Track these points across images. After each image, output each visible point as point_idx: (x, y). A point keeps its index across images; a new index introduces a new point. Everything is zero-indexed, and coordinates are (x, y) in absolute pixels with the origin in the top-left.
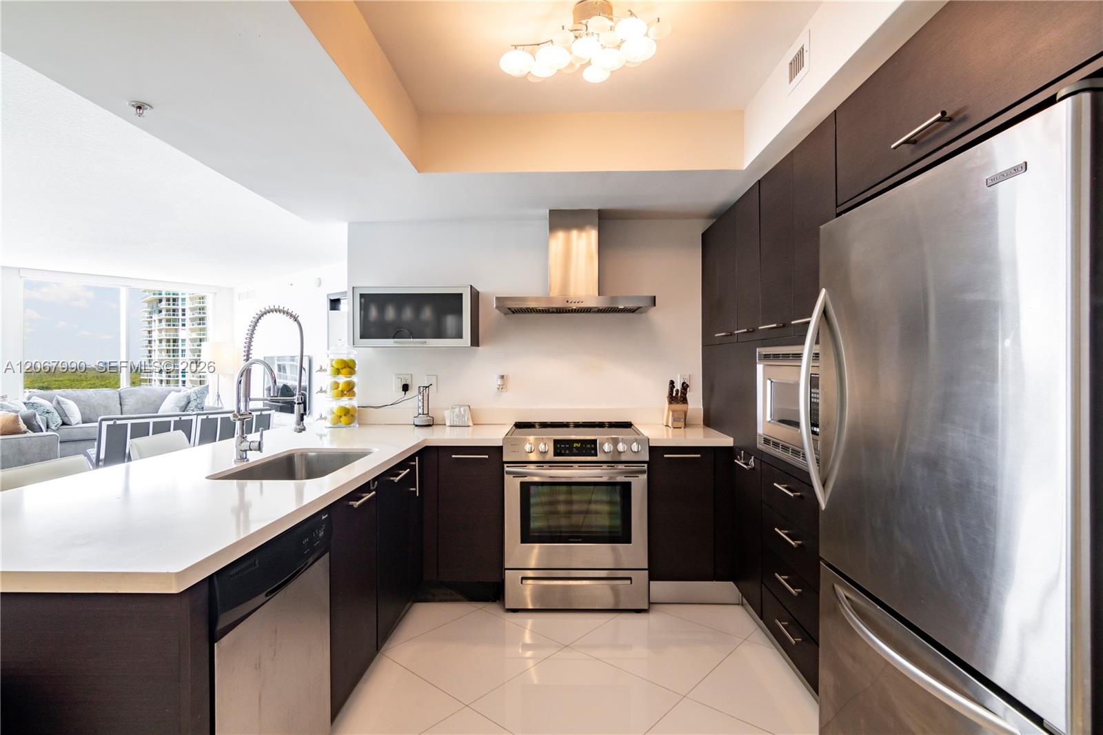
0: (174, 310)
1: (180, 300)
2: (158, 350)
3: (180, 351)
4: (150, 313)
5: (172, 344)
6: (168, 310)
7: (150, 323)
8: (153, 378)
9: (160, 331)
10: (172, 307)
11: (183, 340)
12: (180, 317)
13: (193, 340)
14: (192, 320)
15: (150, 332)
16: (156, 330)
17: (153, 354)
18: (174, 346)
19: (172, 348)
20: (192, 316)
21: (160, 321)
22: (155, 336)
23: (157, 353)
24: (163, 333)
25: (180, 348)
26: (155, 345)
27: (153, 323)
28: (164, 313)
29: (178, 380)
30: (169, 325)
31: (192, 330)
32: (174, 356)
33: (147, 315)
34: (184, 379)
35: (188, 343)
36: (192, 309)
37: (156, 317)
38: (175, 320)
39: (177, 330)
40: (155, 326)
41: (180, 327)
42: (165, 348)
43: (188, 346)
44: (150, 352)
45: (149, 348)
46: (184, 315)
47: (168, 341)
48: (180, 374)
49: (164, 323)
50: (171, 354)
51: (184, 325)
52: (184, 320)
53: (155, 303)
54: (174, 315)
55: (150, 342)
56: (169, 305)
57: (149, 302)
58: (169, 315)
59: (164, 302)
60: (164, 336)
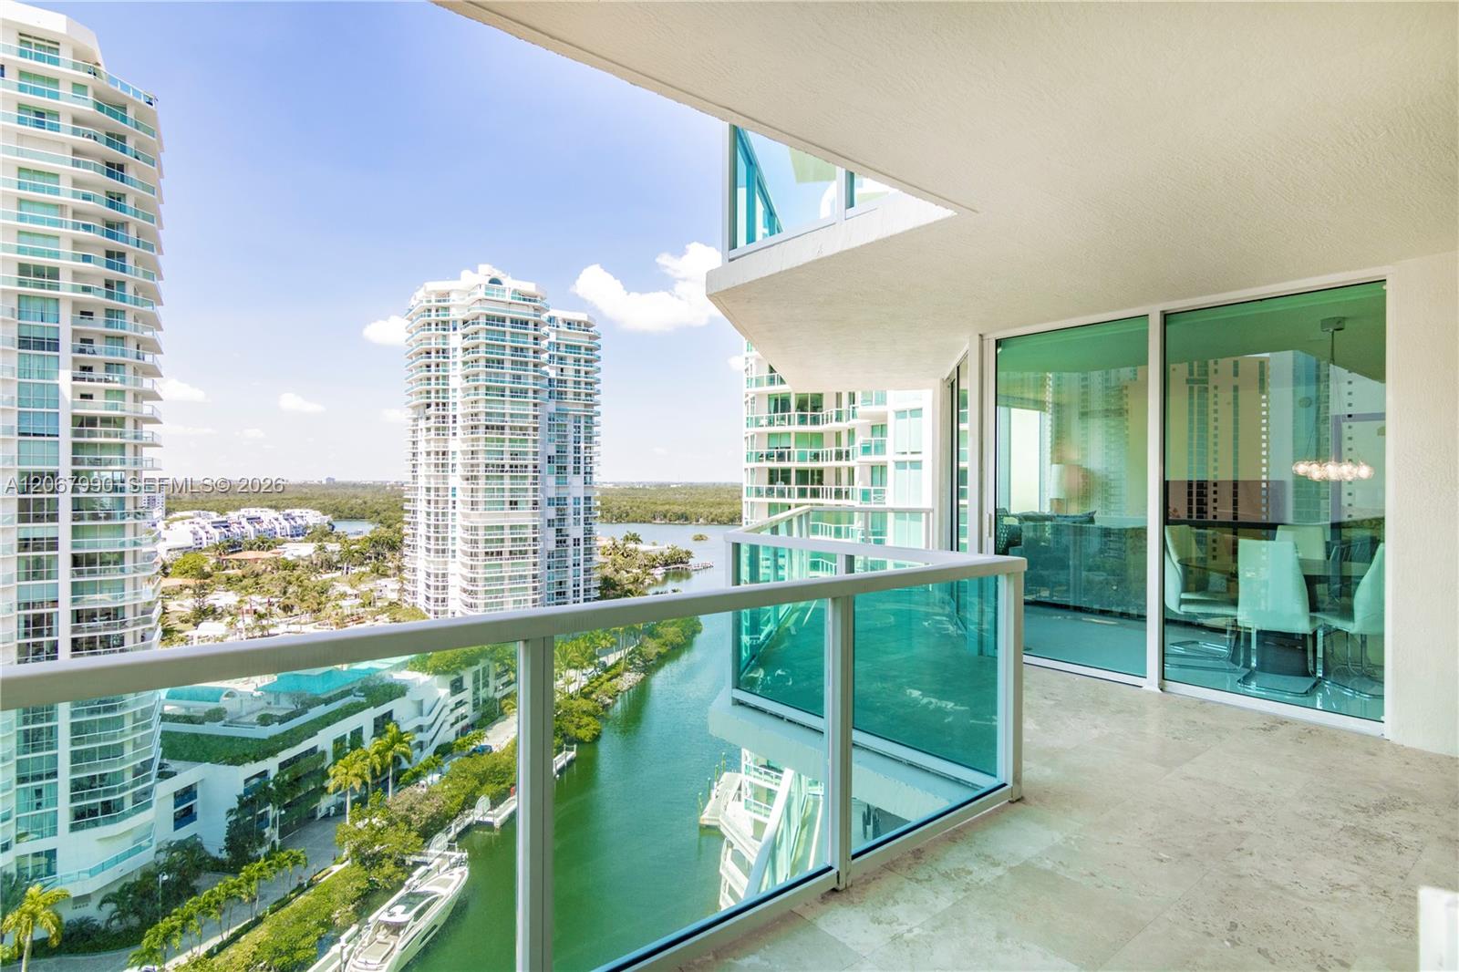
0: (444, 417)
1: (450, 404)
2: (426, 463)
3: (450, 466)
4: (415, 420)
5: (441, 457)
6: (437, 417)
7: (415, 431)
8: (419, 497)
9: (428, 441)
10: (441, 413)
11: (454, 453)
12: (451, 425)
13: (464, 452)
14: (464, 428)
15: (415, 443)
16: (424, 441)
17: (418, 469)
18: (443, 459)
19: (441, 461)
20: (463, 424)
21: (429, 430)
22: (422, 447)
23: (424, 467)
24: (432, 444)
25: (450, 462)
26: (422, 459)
27: (419, 431)
28: (433, 420)
29: (447, 501)
30: (439, 435)
31: (464, 441)
32: (443, 472)
33: (413, 422)
34: (454, 499)
35: (459, 455)
36: (464, 416)
37: (422, 424)
38: (444, 429)
39: (446, 440)
40: (422, 436)
41: (451, 436)
42: (433, 461)
43: (459, 459)
44: (414, 466)
45: (414, 462)
46: (454, 422)
47: (437, 453)
48: (450, 493)
49: (433, 432)
50: (440, 469)
51: (454, 434)
52: (455, 428)
53: (422, 408)
54: (444, 422)
55: (415, 454)
56: (438, 410)
57: (416, 408)
58: (439, 422)
59: (433, 407)
60: (433, 448)
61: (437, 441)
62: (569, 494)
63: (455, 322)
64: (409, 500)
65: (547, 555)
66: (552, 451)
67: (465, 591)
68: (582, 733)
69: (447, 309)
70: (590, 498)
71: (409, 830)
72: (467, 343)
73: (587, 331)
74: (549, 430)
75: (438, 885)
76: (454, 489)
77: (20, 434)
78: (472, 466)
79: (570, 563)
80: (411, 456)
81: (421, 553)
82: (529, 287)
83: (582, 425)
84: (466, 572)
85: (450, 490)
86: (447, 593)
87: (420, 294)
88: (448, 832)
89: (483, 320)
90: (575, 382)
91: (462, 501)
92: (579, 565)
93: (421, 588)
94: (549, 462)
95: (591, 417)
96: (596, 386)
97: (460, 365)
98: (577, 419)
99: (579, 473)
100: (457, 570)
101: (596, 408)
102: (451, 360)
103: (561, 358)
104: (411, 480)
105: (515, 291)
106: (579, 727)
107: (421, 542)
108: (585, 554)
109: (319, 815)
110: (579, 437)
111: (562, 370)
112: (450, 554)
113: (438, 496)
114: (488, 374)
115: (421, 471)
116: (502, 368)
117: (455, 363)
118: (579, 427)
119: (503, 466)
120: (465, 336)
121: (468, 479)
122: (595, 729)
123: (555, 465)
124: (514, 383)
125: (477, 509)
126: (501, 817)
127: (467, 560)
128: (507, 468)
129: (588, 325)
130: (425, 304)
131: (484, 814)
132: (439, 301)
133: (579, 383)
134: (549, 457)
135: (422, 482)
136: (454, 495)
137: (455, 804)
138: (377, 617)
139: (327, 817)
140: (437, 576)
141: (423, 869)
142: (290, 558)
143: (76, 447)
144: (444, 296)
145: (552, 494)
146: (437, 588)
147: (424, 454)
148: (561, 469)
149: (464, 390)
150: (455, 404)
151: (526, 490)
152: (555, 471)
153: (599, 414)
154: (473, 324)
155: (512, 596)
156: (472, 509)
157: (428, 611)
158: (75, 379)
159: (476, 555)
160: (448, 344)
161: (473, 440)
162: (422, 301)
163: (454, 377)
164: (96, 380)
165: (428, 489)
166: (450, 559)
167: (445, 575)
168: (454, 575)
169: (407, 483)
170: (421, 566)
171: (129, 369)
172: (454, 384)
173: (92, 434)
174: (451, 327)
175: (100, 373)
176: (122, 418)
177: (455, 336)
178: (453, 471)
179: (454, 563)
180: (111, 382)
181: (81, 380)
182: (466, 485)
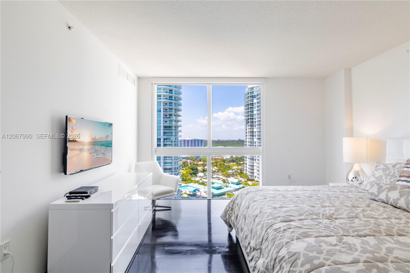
61: (251, 128)
63: (255, 95)
64: (245, 145)
67: (258, 170)
69: (253, 92)
72: (258, 101)
76: (255, 142)
80: (246, 133)
81: (248, 159)
84: (258, 165)
85: (254, 142)
86: (254, 171)
87: (247, 89)
93: (248, 169)
97: (256, 108)
102: (254, 106)
104: (246, 139)
112: (254, 160)
113: (251, 144)
115: (248, 137)
117: (255, 107)
120: (257, 99)
121: (259, 139)
127: (258, 162)
130: (248, 92)
132: (251, 90)
135: (248, 140)
136: (255, 144)
138: (237, 175)
140: (251, 166)
142: (225, 159)
143: (164, 133)
144: (252, 88)
146: (251, 169)
147: (248, 132)
149: (258, 114)
150: (255, 118)
154: (259, 95)
157: (249, 175)
160: (253, 102)
162: (247, 91)
163: (255, 111)
164: (167, 118)
165: (249, 142)
166: (254, 161)
167: (253, 166)
168: (255, 166)
169: (245, 140)
170: (248, 163)
171: (173, 115)
172: (255, 112)
173: (167, 130)
174: (254, 97)
175: (168, 116)
176: (172, 126)
177: (255, 99)
178: (255, 137)
179: (255, 162)
180: (170, 118)
181: (165, 118)
182: (258, 141)
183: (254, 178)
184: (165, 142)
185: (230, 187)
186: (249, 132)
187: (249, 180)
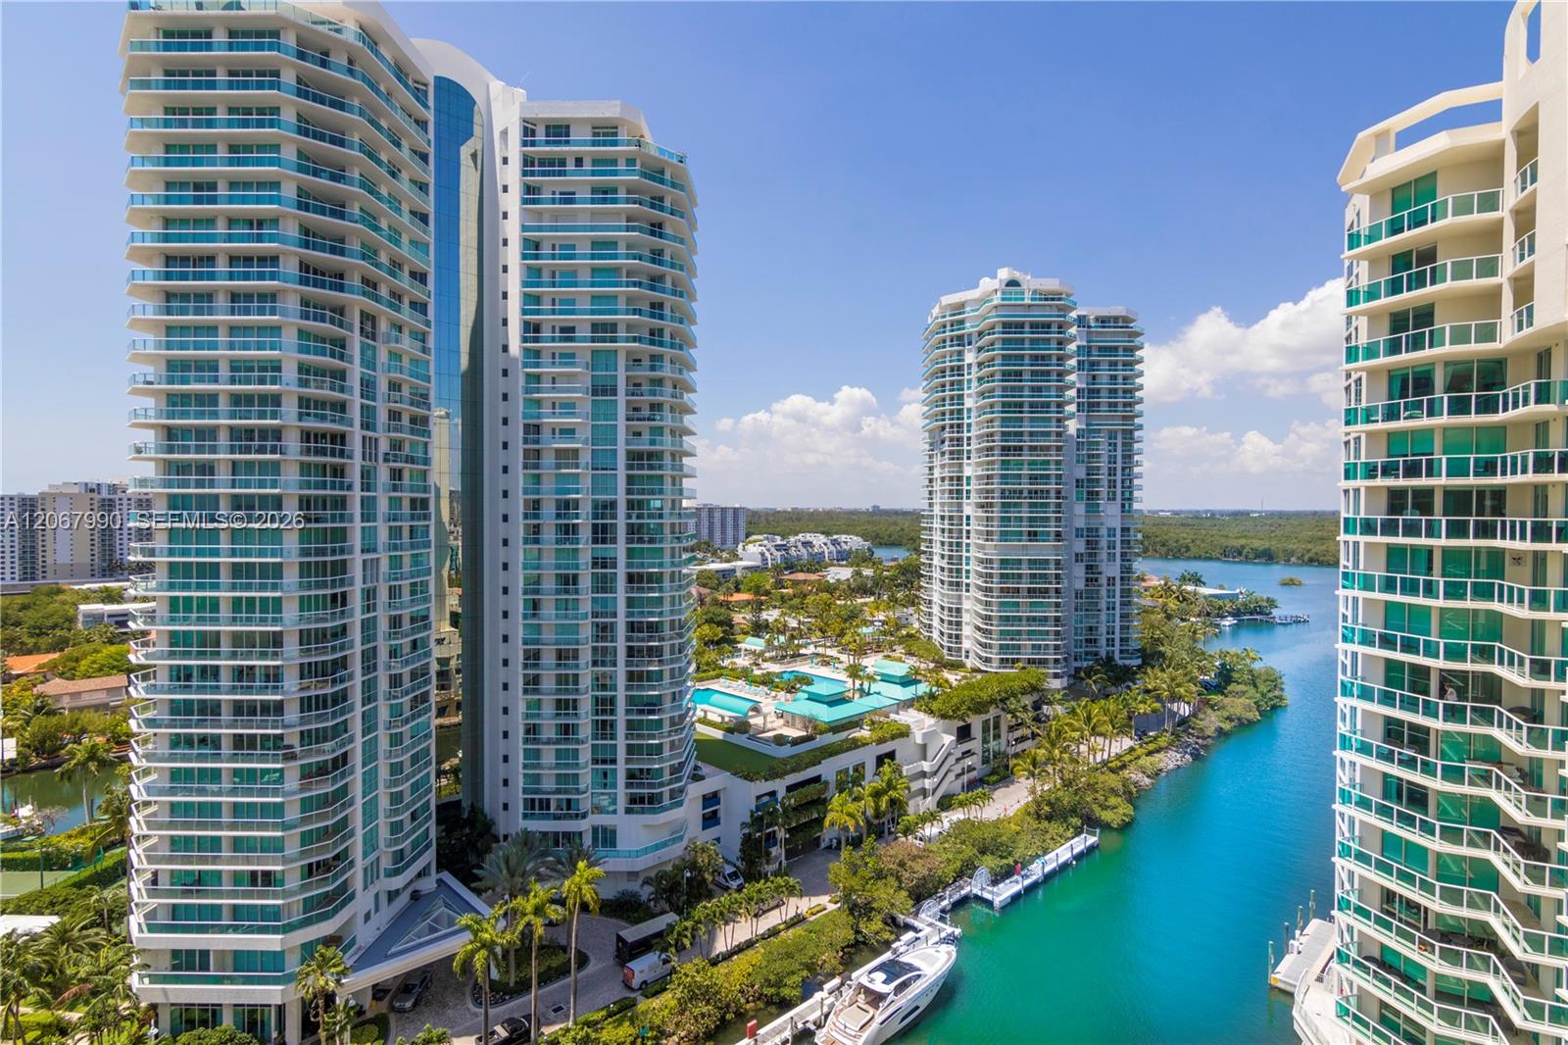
0: (958, 439)
1: (965, 426)
2: (940, 490)
3: (965, 492)
4: (933, 444)
5: (955, 483)
6: (951, 440)
7: (931, 457)
8: (934, 526)
9: (943, 466)
10: (956, 435)
11: (968, 478)
12: (965, 447)
13: (979, 478)
15: (931, 468)
16: (938, 466)
17: (934, 496)
18: (958, 485)
19: (956, 488)
20: (978, 446)
21: (943, 454)
22: (937, 474)
23: (939, 495)
24: (946, 469)
25: (965, 488)
26: (937, 486)
27: (935, 457)
28: (947, 443)
29: (961, 530)
30: (953, 459)
31: (979, 464)
32: (958, 499)
33: (927, 447)
34: (968, 528)
35: (974, 481)
36: (979, 437)
37: (938, 449)
38: (959, 452)
39: (961, 465)
40: (937, 461)
41: (965, 461)
42: (947, 487)
43: (974, 485)
44: (931, 493)
45: (930, 489)
46: (969, 445)
47: (951, 479)
48: (964, 522)
49: (947, 456)
50: (955, 496)
51: (969, 458)
52: (969, 451)
53: (937, 431)
54: (958, 445)
55: (931, 481)
56: (953, 432)
57: (930, 431)
58: (953, 446)
59: (948, 429)
60: (946, 473)
61: (950, 465)
62: (1102, 524)
63: (970, 335)
64: (925, 529)
65: (1074, 595)
66: (1081, 472)
67: (979, 629)
68: (1106, 816)
69: (962, 322)
70: (1128, 529)
71: (900, 888)
72: (984, 356)
73: (1127, 327)
74: (1078, 450)
75: (923, 960)
76: (968, 518)
77: (593, 469)
78: (987, 491)
79: (1103, 605)
80: (927, 483)
81: (936, 586)
82: (1051, 284)
83: (1119, 441)
84: (980, 609)
85: (964, 518)
86: (961, 630)
87: (936, 311)
88: (942, 898)
89: (998, 329)
90: (1111, 391)
91: (978, 532)
92: (1114, 609)
93: (936, 623)
94: (1077, 487)
95: (1131, 432)
96: (1137, 394)
97: (974, 384)
98: (1112, 435)
99: (1114, 499)
100: (971, 605)
101: (1137, 421)
102: (966, 377)
103: (1093, 364)
104: (927, 508)
105: (1035, 292)
106: (1104, 807)
107: (936, 574)
108: (1122, 597)
109: (823, 845)
110: (1115, 456)
111: (1094, 377)
112: (964, 588)
113: (952, 524)
114: (1004, 389)
115: (937, 500)
116: (1021, 381)
117: (969, 381)
118: (1115, 444)
119: (1021, 492)
120: (980, 349)
121: (983, 507)
122: (1125, 815)
123: (1085, 490)
124: (1033, 396)
125: (992, 540)
126: (1002, 898)
127: (979, 595)
128: (1025, 494)
129: (1127, 320)
130: (941, 320)
131: (982, 889)
132: (954, 315)
133: (1115, 391)
134: (1077, 481)
135: (937, 510)
136: (968, 525)
137: (950, 871)
138: (894, 647)
139: (829, 847)
140: (950, 610)
141: (910, 935)
142: (832, 581)
143: (630, 479)
144: (960, 307)
145: (1080, 523)
146: (950, 623)
147: (939, 480)
148: (1093, 495)
149: (979, 408)
150: (969, 425)
151: (1047, 519)
152: (1085, 496)
153: (1140, 427)
154: (989, 334)
155: (1030, 640)
156: (987, 540)
157: (942, 646)
158: (628, 419)
159: (991, 590)
160: (963, 360)
161: (988, 463)
162: (937, 318)
163: (969, 396)
164: (644, 419)
165: (943, 518)
166: (964, 593)
167: (958, 610)
168: (967, 611)
169: (924, 510)
170: (936, 598)
171: (666, 407)
172: (969, 403)
173: (641, 467)
174: (966, 341)
175: (646, 413)
176: (662, 452)
177: (970, 351)
178: (968, 498)
179: (968, 598)
180: (654, 420)
181: (633, 420)
182: (980, 513)
183: (963, 658)
184: (634, 516)
185: (879, 693)
186: (943, 479)
187: (942, 664)
